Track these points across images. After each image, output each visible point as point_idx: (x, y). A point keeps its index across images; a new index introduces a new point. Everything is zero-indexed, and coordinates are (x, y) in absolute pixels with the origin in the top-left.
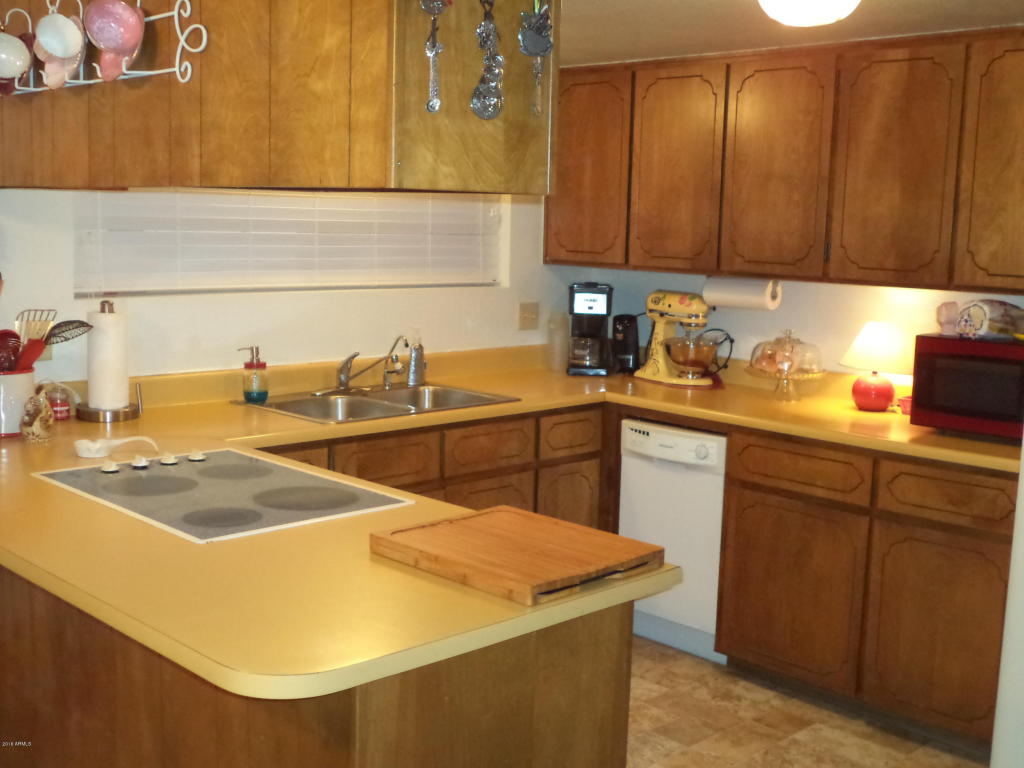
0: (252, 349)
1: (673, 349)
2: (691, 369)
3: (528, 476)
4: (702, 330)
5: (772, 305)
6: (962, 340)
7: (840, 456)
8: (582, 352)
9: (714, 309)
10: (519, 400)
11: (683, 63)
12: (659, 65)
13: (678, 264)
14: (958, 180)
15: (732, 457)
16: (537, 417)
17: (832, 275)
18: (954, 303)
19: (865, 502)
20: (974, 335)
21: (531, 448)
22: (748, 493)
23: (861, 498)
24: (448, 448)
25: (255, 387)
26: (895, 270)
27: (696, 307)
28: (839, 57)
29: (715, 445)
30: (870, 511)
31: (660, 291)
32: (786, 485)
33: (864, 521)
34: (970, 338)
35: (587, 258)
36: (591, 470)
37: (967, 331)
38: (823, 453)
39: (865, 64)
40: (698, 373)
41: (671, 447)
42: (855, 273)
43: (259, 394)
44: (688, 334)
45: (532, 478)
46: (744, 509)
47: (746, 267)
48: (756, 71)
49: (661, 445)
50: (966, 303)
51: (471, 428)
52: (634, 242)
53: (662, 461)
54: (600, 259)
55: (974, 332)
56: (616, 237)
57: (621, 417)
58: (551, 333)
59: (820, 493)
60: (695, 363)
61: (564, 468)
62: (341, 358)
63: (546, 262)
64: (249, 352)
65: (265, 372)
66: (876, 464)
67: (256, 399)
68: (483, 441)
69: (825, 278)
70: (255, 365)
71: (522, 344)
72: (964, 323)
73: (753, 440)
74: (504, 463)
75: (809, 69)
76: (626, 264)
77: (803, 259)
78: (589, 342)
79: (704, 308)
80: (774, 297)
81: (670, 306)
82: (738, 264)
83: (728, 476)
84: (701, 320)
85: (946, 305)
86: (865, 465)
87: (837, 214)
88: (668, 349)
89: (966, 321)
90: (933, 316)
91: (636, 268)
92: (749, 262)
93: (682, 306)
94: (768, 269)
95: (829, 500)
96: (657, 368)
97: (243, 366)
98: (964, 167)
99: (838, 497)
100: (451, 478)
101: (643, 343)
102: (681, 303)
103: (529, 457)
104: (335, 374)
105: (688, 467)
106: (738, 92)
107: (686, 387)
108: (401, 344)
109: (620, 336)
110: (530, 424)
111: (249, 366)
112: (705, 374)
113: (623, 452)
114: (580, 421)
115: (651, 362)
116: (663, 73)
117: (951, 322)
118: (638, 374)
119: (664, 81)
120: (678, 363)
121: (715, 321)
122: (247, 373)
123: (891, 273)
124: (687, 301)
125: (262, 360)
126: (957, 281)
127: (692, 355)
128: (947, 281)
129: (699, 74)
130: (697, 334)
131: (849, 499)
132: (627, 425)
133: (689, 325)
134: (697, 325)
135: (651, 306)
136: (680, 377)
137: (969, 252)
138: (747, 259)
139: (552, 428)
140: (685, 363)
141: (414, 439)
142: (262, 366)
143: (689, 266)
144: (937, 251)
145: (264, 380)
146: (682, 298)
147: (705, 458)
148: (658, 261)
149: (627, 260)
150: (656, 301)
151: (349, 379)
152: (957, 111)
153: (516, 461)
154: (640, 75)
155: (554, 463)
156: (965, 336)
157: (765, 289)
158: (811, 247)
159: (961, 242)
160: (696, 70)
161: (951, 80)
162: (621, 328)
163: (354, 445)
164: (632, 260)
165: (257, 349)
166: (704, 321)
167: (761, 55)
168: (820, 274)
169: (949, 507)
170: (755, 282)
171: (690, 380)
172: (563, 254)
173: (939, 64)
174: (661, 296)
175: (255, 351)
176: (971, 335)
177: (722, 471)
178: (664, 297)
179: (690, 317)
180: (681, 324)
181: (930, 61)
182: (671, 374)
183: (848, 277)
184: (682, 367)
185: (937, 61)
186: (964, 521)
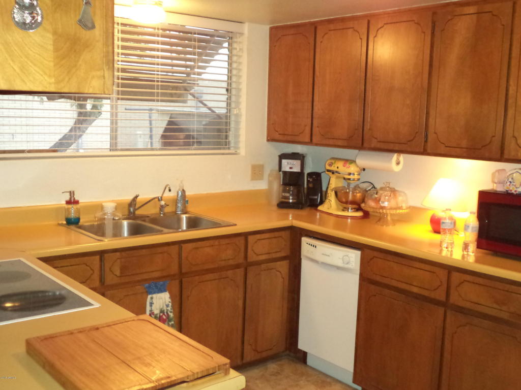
0: (70, 192)
1: (338, 193)
2: (350, 206)
3: (240, 272)
4: (358, 182)
5: (397, 169)
6: (508, 194)
7: (428, 267)
8: (287, 195)
9: (364, 170)
10: (236, 225)
11: (343, 20)
12: (330, 21)
13: (340, 143)
14: (507, 90)
15: (365, 263)
16: (245, 235)
17: (429, 151)
18: (504, 170)
19: (443, 298)
20: (516, 191)
21: (242, 255)
22: (372, 287)
23: (440, 295)
24: (184, 255)
25: (73, 215)
26: (467, 148)
27: (353, 169)
28: (434, 13)
29: (353, 255)
30: (445, 304)
31: (333, 158)
32: (394, 283)
33: (441, 310)
34: (512, 193)
35: (289, 138)
36: (283, 267)
37: (511, 189)
38: (417, 265)
39: (450, 17)
40: (354, 208)
41: (329, 256)
42: (442, 149)
43: (75, 219)
44: (349, 185)
45: (243, 273)
46: (370, 297)
47: (379, 145)
48: (385, 24)
49: (323, 254)
50: (511, 170)
51: (200, 243)
52: (315, 130)
53: (323, 263)
54: (297, 139)
55: (515, 189)
56: (305, 126)
57: (302, 236)
58: (270, 183)
59: (415, 290)
60: (353, 203)
61: (263, 266)
62: (130, 198)
63: (268, 140)
64: (68, 194)
65: (78, 206)
66: (449, 273)
67: (73, 222)
68: (208, 250)
69: (425, 152)
70: (72, 202)
71: (253, 189)
72: (509, 183)
73: (376, 254)
74: (223, 263)
75: (416, 22)
76: (311, 142)
77: (412, 140)
78: (292, 188)
79: (358, 169)
80: (398, 163)
81: (338, 168)
82: (374, 144)
83: (361, 275)
84: (356, 177)
85: (499, 171)
86: (443, 274)
87: (432, 112)
88: (336, 193)
89: (511, 182)
90: (489, 178)
91: (317, 145)
92: (380, 142)
93: (345, 168)
94: (391, 146)
95: (420, 295)
96: (331, 205)
97: (64, 202)
98: (512, 82)
99: (426, 293)
100: (186, 273)
101: (324, 189)
102: (344, 166)
103: (241, 260)
104: (127, 206)
105: (338, 268)
106: (374, 37)
107: (346, 217)
108: (167, 189)
109: (311, 185)
110: (241, 240)
111: (68, 202)
112: (359, 209)
113: (302, 257)
114: (275, 237)
115: (327, 201)
116: (332, 27)
117: (502, 183)
118: (320, 208)
119: (332, 32)
120: (342, 202)
121: (365, 177)
122: (66, 206)
123: (465, 150)
124: (348, 165)
125: (77, 199)
126: (506, 156)
127: (350, 198)
128: (500, 156)
129: (352, 26)
130: (355, 185)
131: (433, 295)
132: (305, 240)
133: (349, 179)
134: (354, 180)
135: (328, 168)
136: (343, 210)
137: (514, 137)
138: (379, 140)
139: (256, 242)
140: (346, 203)
141: (160, 250)
142: (77, 202)
143: (346, 144)
144: (494, 136)
145: (78, 211)
146: (345, 163)
147: (347, 263)
148: (329, 141)
149: (311, 140)
150: (330, 165)
151: (135, 210)
152: (507, 45)
153: (231, 262)
154: (319, 27)
155: (258, 263)
156: (509, 192)
157: (392, 159)
158: (417, 133)
159: (509, 131)
160: (350, 24)
161: (503, 25)
162: (311, 180)
163: (118, 254)
164: (314, 140)
165: (73, 192)
166: (358, 177)
167: (388, 13)
168: (422, 150)
169: (495, 306)
170: (386, 154)
171: (350, 213)
172: (277, 136)
173: (495, 15)
174: (333, 161)
175: (72, 193)
176: (513, 192)
177: (358, 272)
178: (335, 162)
179: (350, 174)
180: (344, 178)
181: (490, 14)
182: (338, 209)
183: (439, 152)
184: (345, 205)
185: (494, 13)
186: (505, 316)
